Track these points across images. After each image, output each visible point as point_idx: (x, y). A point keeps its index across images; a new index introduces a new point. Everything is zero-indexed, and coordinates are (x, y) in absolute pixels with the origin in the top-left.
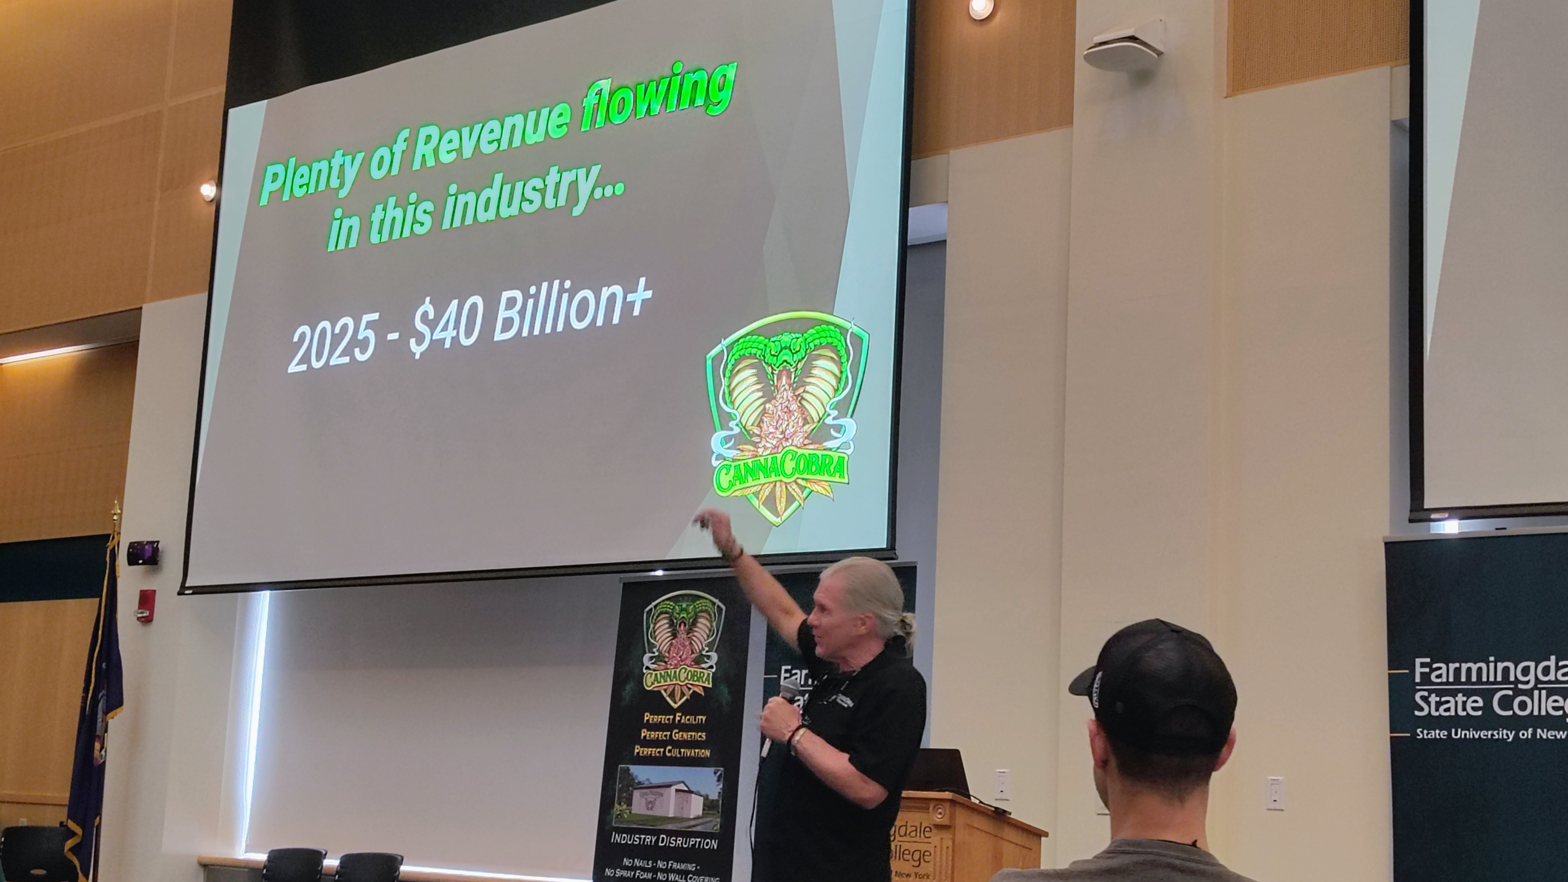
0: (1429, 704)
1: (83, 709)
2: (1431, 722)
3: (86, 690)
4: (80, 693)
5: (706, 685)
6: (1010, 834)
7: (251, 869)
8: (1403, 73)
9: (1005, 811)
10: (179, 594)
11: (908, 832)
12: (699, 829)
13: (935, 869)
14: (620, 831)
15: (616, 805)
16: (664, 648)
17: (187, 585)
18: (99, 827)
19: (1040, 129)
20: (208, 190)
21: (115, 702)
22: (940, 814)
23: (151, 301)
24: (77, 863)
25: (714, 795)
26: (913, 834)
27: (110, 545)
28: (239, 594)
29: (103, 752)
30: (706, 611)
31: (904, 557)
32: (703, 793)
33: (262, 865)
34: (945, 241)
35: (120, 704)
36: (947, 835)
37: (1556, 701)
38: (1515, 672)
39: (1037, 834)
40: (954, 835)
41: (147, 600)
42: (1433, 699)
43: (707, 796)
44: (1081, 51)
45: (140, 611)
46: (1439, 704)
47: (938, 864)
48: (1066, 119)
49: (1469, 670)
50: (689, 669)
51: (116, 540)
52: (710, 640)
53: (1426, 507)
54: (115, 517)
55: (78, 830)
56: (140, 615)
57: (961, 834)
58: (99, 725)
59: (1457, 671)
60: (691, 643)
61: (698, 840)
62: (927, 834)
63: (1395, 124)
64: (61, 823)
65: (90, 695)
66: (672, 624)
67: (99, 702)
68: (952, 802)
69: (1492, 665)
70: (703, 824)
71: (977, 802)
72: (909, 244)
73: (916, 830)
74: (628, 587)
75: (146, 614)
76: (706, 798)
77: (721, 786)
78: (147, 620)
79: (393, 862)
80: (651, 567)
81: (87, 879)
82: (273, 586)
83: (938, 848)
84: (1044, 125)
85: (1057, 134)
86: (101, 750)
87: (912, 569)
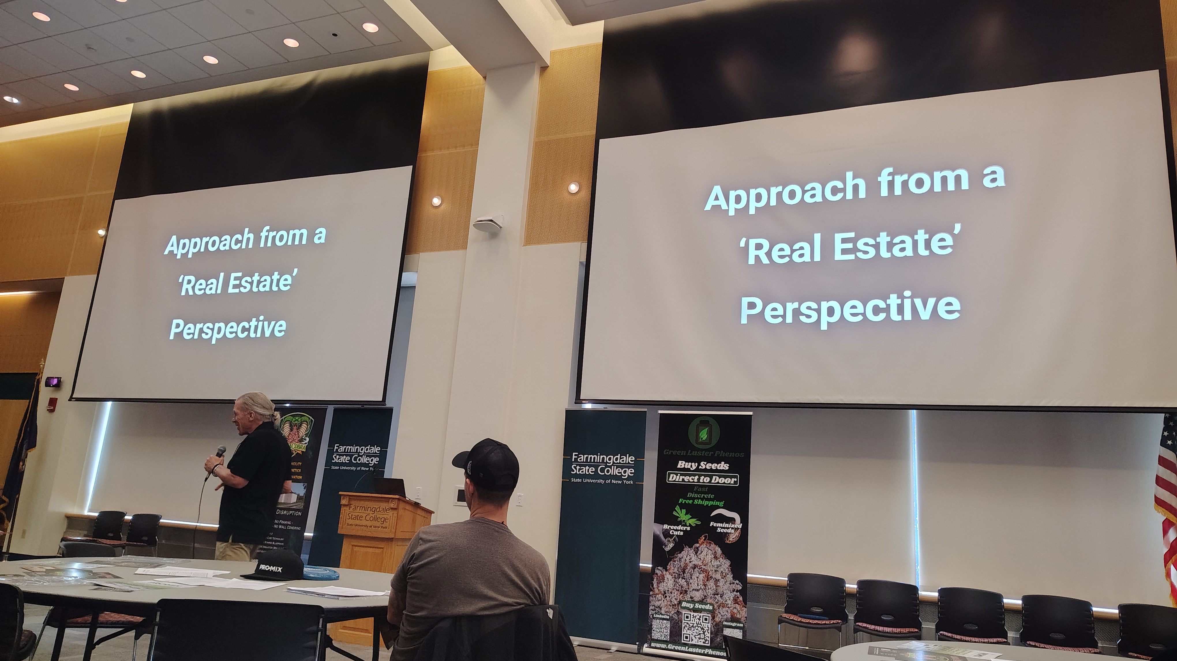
0: (576, 469)
1: (16, 448)
2: (576, 476)
3: (18, 439)
4: (15, 441)
5: (303, 450)
6: (419, 512)
7: (90, 519)
8: (585, 245)
9: (419, 503)
10: (69, 400)
11: (380, 510)
12: (294, 507)
13: (389, 525)
16: (287, 434)
17: (73, 397)
18: (18, 499)
19: (454, 249)
20: (102, 232)
21: (32, 444)
22: (394, 504)
23: (69, 275)
25: (302, 494)
27: (37, 377)
28: (98, 402)
29: (24, 467)
30: (306, 421)
31: (389, 404)
32: (297, 493)
33: (96, 518)
34: (415, 286)
35: (35, 446)
36: (395, 512)
37: (619, 470)
38: (606, 459)
39: (431, 512)
40: (398, 512)
41: (53, 402)
42: (578, 467)
43: (299, 494)
44: (472, 222)
45: (49, 407)
46: (580, 470)
47: (391, 523)
48: (465, 247)
49: (591, 458)
50: (296, 444)
51: (40, 376)
52: (307, 432)
53: (581, 398)
54: (41, 366)
55: (7, 500)
56: (49, 408)
57: (401, 512)
58: (23, 455)
59: (587, 458)
60: (298, 434)
61: (293, 512)
62: (387, 512)
63: (581, 263)
65: (20, 441)
66: (291, 425)
67: (24, 445)
68: (398, 499)
69: (599, 456)
70: (296, 505)
71: (408, 499)
72: (401, 286)
73: (383, 510)
75: (52, 408)
76: (298, 495)
77: (305, 491)
78: (52, 411)
79: (157, 518)
80: (285, 402)
81: (10, 522)
82: (114, 400)
83: (391, 517)
84: (456, 248)
85: (460, 252)
86: (22, 466)
87: (391, 410)
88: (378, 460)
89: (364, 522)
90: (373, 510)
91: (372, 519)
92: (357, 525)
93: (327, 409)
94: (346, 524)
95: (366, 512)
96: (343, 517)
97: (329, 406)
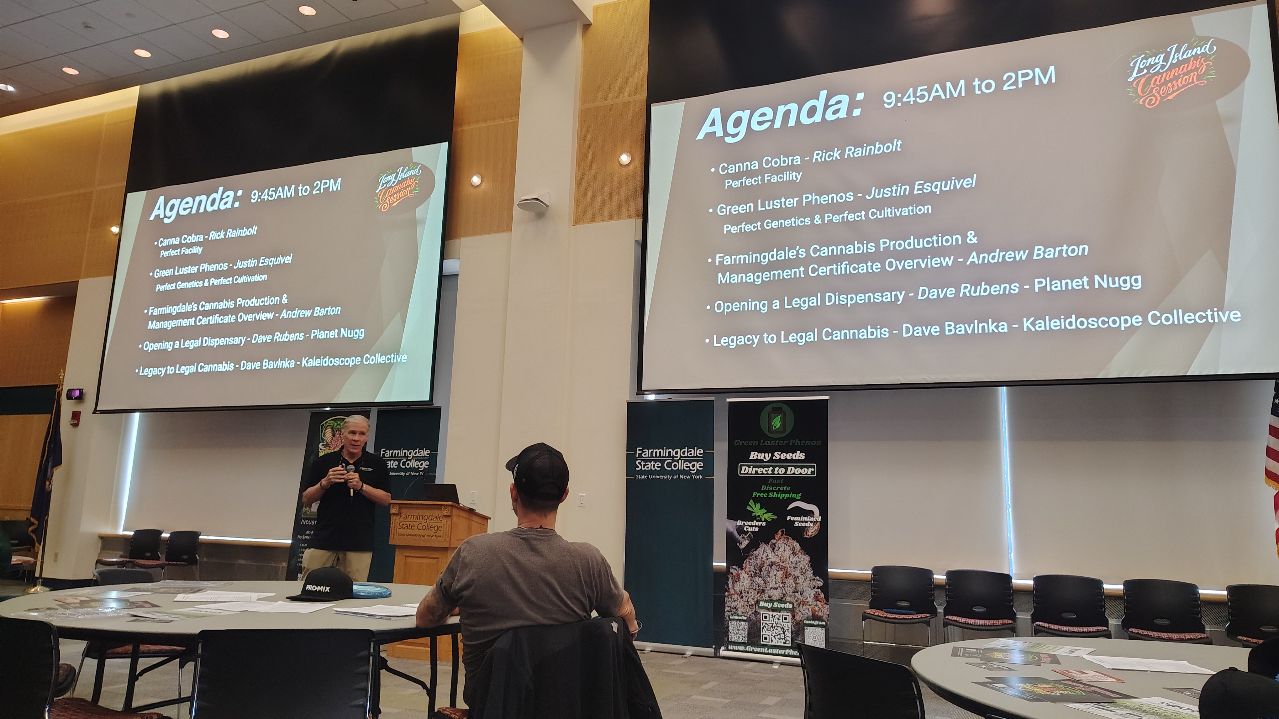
0: (641, 465)
1: (40, 466)
2: (642, 472)
3: (43, 457)
4: (39, 459)
6: (475, 519)
7: (125, 538)
8: (640, 221)
9: (473, 509)
10: (93, 413)
11: (433, 517)
13: (443, 534)
14: (305, 519)
15: (304, 508)
16: (329, 440)
17: (98, 409)
18: (47, 521)
19: (498, 232)
20: (115, 229)
21: (58, 462)
22: (447, 511)
23: (84, 278)
24: (34, 536)
26: (435, 519)
27: (58, 390)
28: (124, 414)
29: (50, 486)
31: (436, 404)
33: (132, 537)
34: (458, 275)
35: (60, 463)
36: (449, 520)
37: (687, 464)
38: (673, 453)
39: (487, 518)
40: (452, 520)
41: (76, 416)
42: (643, 463)
44: (516, 202)
45: (72, 421)
46: (645, 465)
47: (445, 531)
48: (509, 229)
49: (656, 452)
51: (61, 388)
53: (643, 389)
54: (61, 377)
55: (36, 522)
56: (72, 423)
57: (455, 519)
58: (49, 473)
59: (652, 453)
60: (341, 439)
62: (441, 519)
63: (636, 241)
64: (27, 519)
65: (44, 459)
66: (333, 430)
67: (49, 463)
68: (451, 506)
69: (665, 450)
71: (462, 506)
72: (443, 274)
73: (436, 517)
74: (313, 414)
75: (76, 422)
78: (76, 425)
79: (196, 534)
80: (324, 406)
81: (40, 545)
82: (141, 411)
83: (445, 525)
84: (500, 230)
85: (505, 235)
86: (49, 485)
87: (439, 410)
88: (428, 464)
89: (417, 532)
90: (426, 517)
91: (424, 527)
92: (409, 535)
93: (370, 411)
94: (398, 534)
95: (418, 521)
96: (393, 527)
97: (372, 408)
